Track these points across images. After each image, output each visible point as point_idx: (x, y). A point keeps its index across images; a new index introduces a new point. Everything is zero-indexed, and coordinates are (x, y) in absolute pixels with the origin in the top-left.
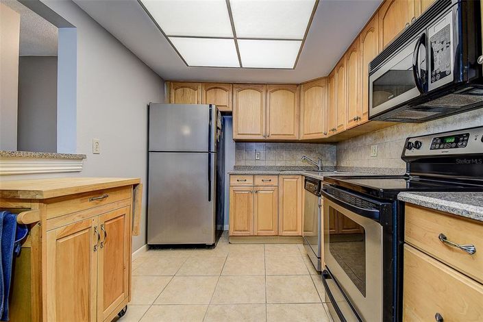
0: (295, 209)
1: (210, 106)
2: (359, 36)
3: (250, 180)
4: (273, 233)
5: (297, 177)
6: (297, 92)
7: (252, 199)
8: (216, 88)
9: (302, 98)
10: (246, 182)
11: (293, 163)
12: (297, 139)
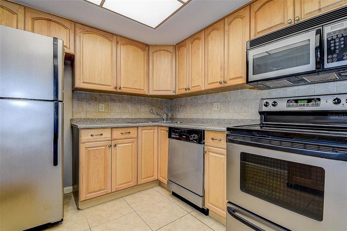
0: (152, 157)
1: (55, 39)
2: (223, 19)
3: (107, 134)
4: (132, 184)
5: (153, 128)
6: (146, 52)
7: (109, 154)
8: (50, 20)
9: (151, 58)
10: (102, 136)
11: (138, 116)
12: (147, 93)
